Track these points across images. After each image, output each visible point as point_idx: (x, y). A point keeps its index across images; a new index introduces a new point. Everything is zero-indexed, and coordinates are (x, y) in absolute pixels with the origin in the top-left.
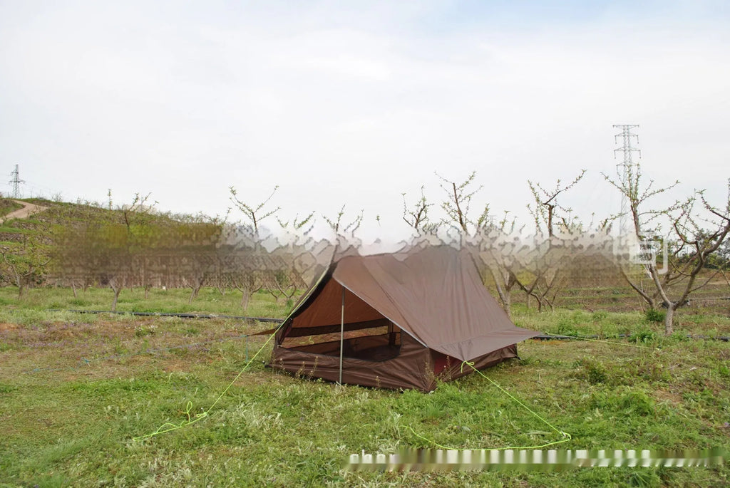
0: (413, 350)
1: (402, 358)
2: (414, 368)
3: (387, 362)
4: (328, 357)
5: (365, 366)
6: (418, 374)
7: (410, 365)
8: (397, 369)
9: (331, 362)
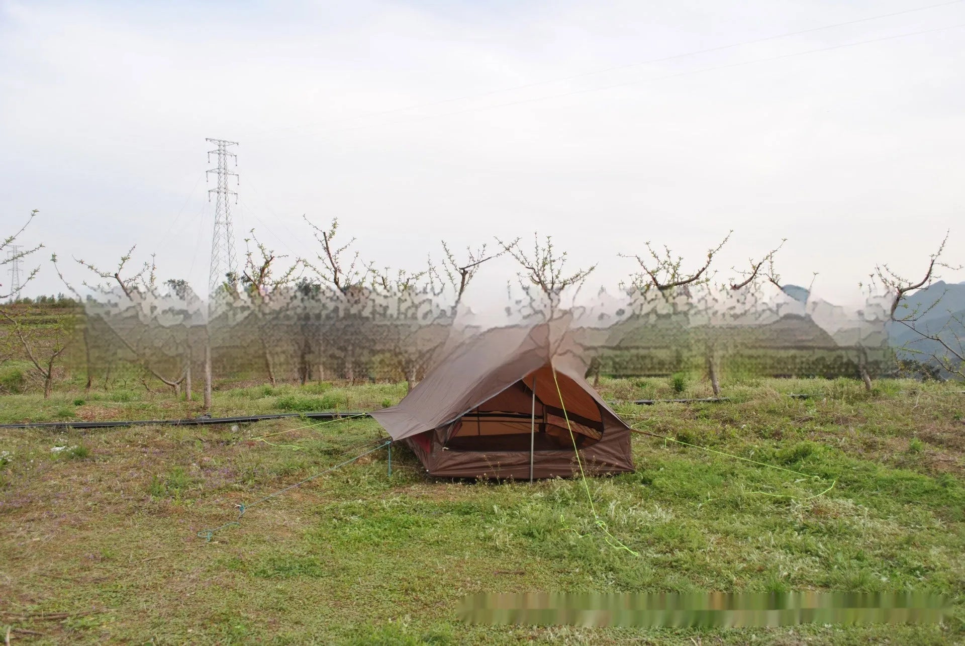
0: (615, 433)
1: (604, 442)
2: (617, 451)
3: (587, 449)
4: (514, 453)
5: (562, 456)
6: (622, 456)
7: (612, 448)
8: (599, 454)
9: (517, 459)
